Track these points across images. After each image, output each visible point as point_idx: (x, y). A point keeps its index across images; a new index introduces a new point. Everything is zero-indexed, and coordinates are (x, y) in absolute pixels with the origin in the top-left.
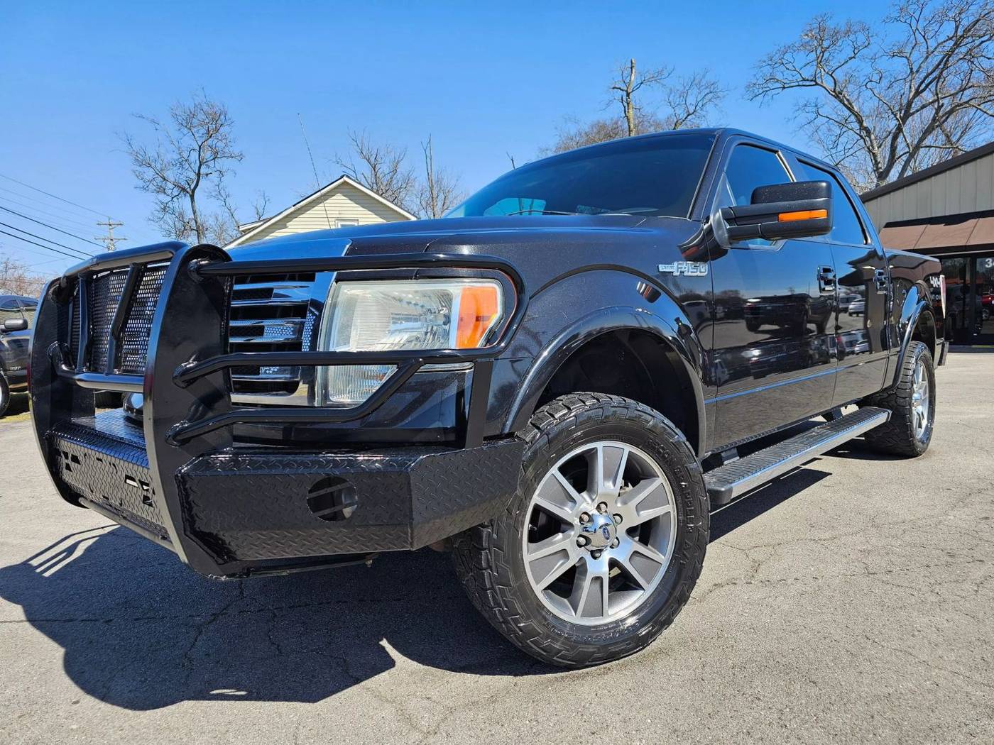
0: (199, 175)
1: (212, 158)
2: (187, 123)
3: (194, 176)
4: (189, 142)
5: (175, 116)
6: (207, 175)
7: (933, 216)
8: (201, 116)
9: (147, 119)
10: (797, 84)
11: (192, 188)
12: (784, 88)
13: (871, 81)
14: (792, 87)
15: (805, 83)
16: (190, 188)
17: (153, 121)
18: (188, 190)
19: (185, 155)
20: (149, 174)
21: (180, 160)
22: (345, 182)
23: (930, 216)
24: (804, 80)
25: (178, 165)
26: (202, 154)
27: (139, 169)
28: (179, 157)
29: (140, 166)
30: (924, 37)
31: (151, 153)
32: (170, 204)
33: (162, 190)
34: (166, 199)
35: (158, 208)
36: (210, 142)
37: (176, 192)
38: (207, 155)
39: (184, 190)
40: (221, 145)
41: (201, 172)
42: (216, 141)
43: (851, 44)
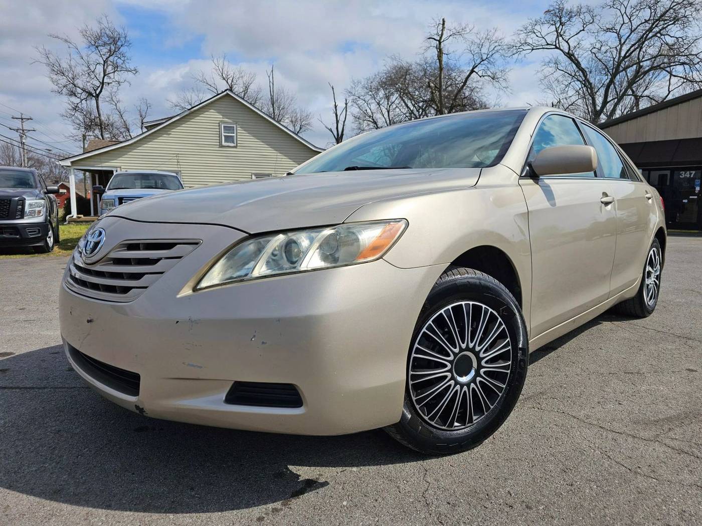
0: (103, 83)
1: (112, 71)
3: (98, 84)
5: (86, 37)
6: (109, 84)
7: (647, 141)
9: (62, 39)
10: (542, 47)
11: (97, 93)
12: (533, 49)
13: (595, 48)
14: (538, 49)
15: (548, 47)
16: (96, 93)
17: (66, 41)
18: (94, 95)
19: (92, 68)
20: (63, 81)
21: (89, 71)
22: (228, 94)
23: (645, 141)
24: (548, 44)
25: (87, 75)
26: (106, 67)
27: (55, 77)
28: (87, 69)
29: (56, 74)
30: (630, 19)
31: (64, 65)
32: (79, 105)
33: (73, 94)
34: (76, 100)
35: (71, 108)
36: (111, 58)
37: (84, 95)
38: (109, 69)
39: (90, 94)
40: (120, 61)
41: (105, 81)
42: (116, 58)
43: (582, 21)
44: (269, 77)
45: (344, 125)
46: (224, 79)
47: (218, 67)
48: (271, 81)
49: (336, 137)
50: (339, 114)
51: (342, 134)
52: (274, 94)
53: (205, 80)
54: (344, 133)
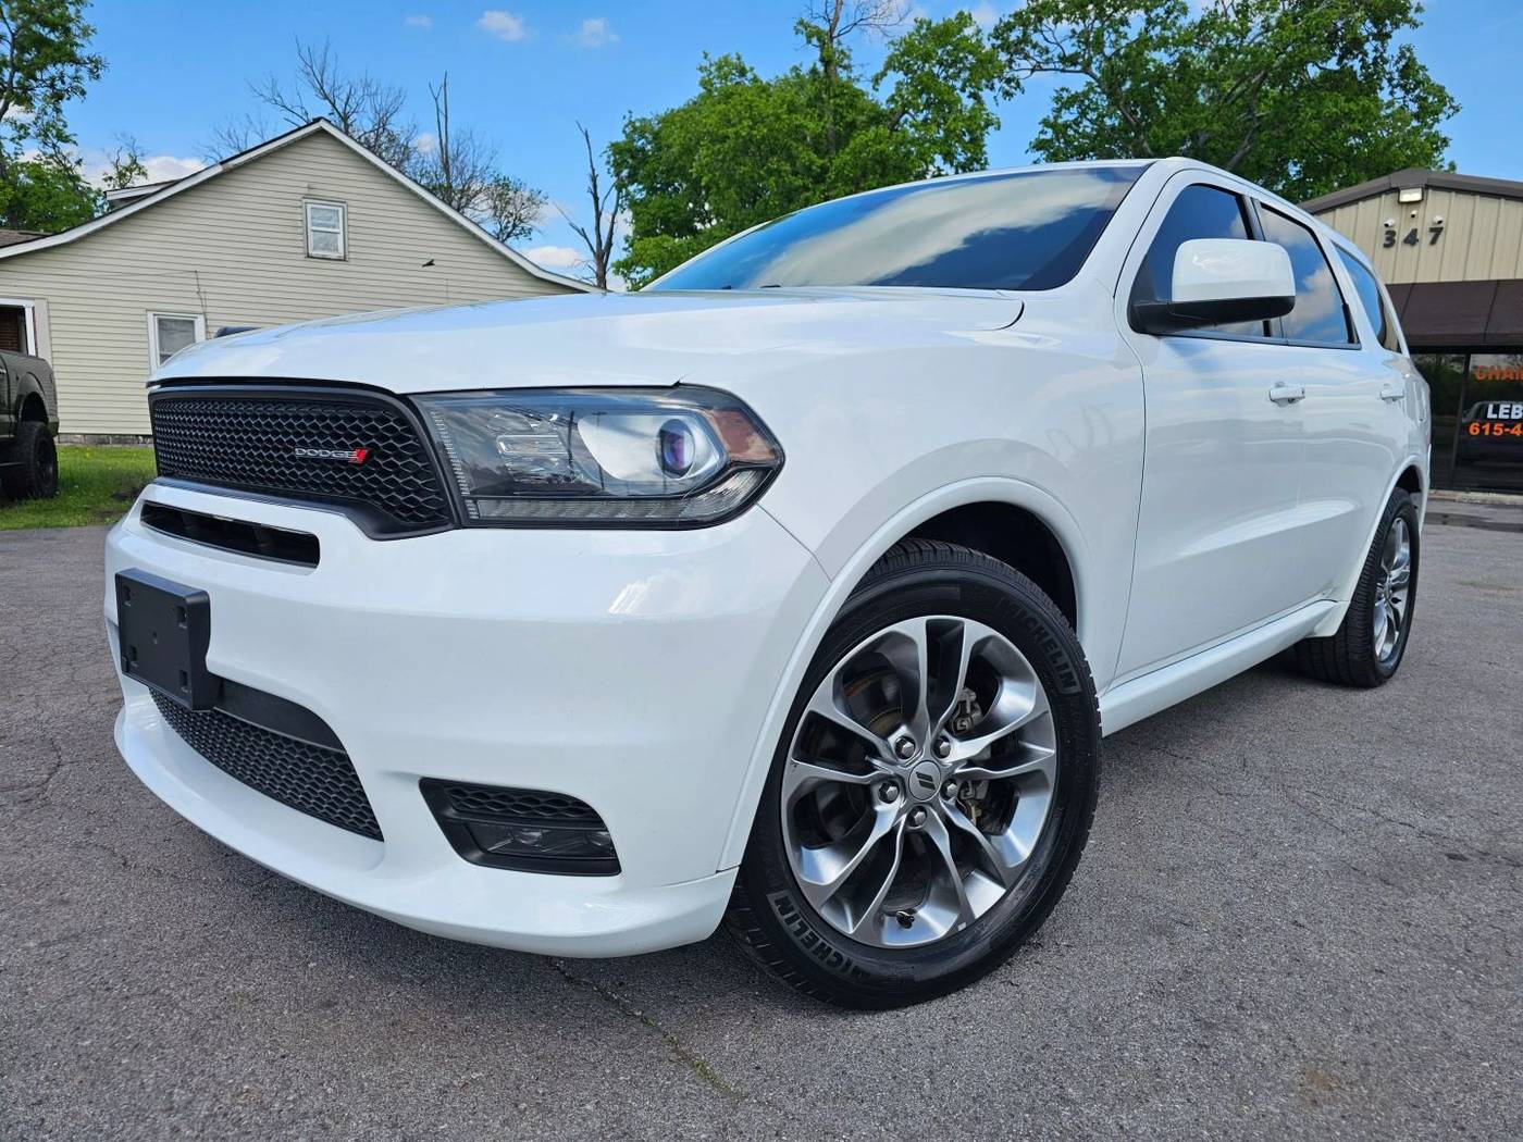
22: (322, 130)
44: (436, 99)
45: (613, 223)
46: (326, 97)
47: (312, 68)
48: (442, 109)
49: (595, 249)
50: (601, 196)
51: (610, 244)
52: (450, 140)
53: (278, 99)
54: (613, 241)
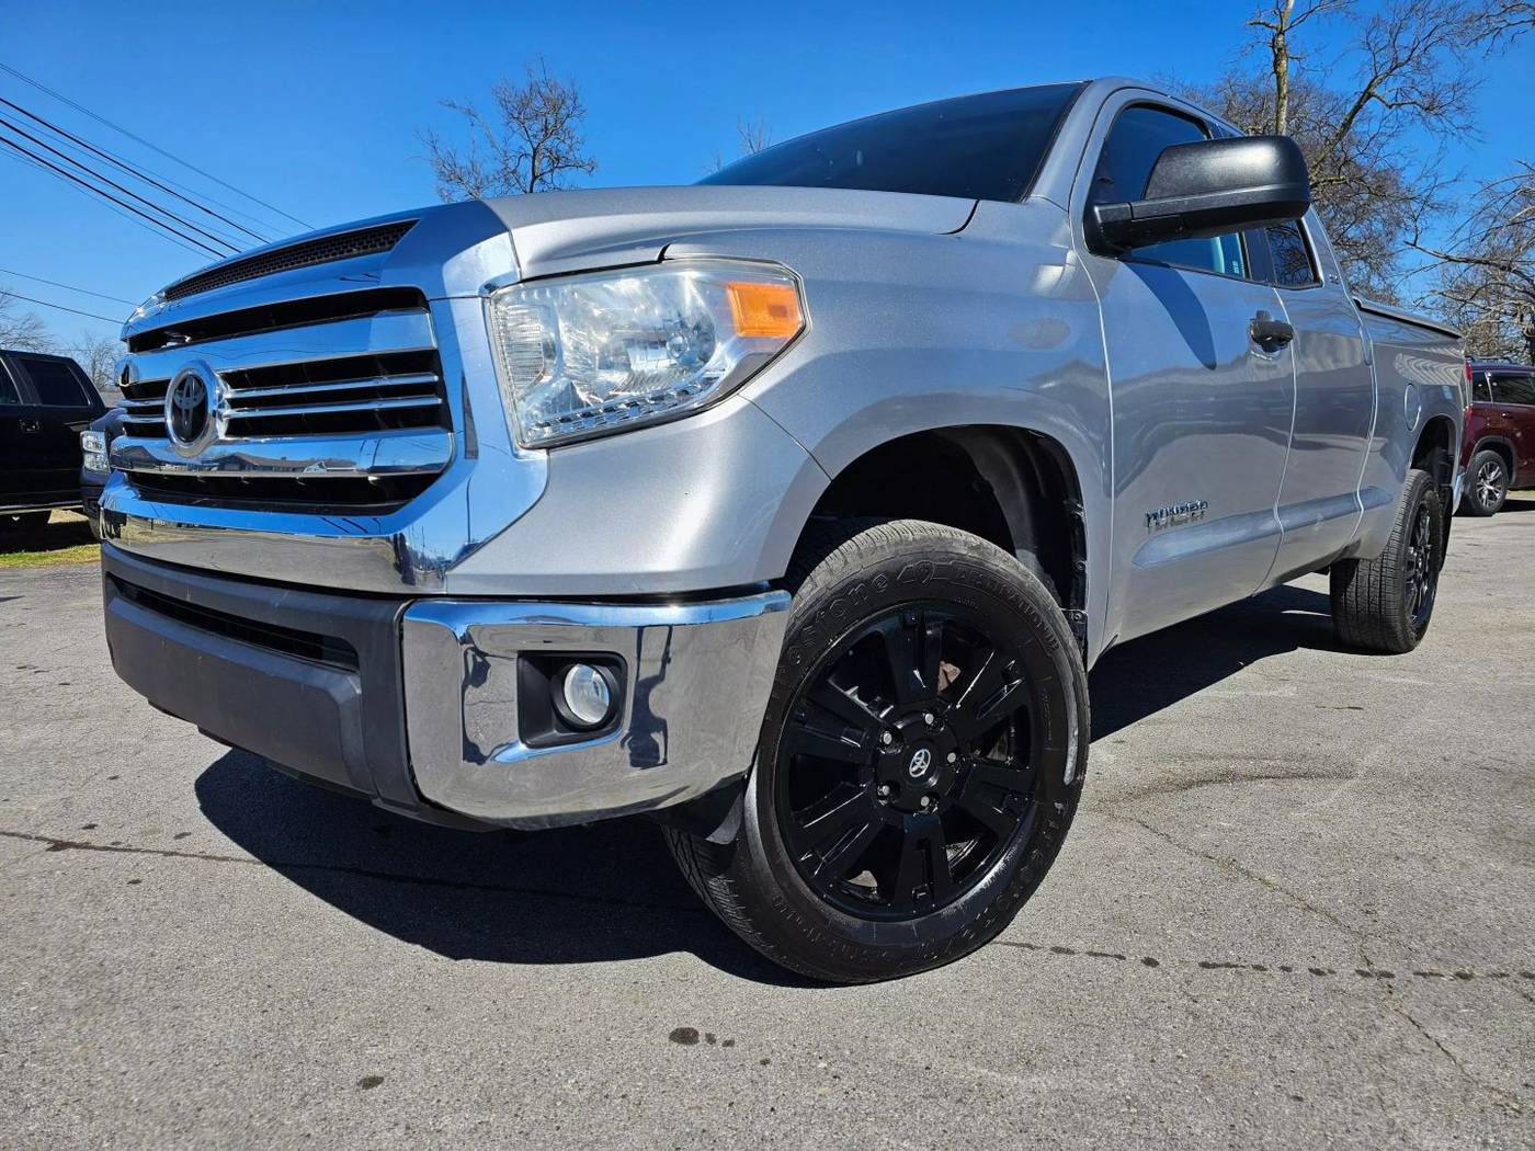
1: (549, 169)
2: (519, 112)
4: (519, 143)
5: (504, 103)
8: (538, 103)
9: (461, 109)
17: (469, 112)
19: (512, 165)
21: (505, 172)
26: (537, 163)
28: (504, 167)
31: (463, 162)
36: (548, 143)
38: (543, 164)
40: (563, 148)
42: (557, 141)
